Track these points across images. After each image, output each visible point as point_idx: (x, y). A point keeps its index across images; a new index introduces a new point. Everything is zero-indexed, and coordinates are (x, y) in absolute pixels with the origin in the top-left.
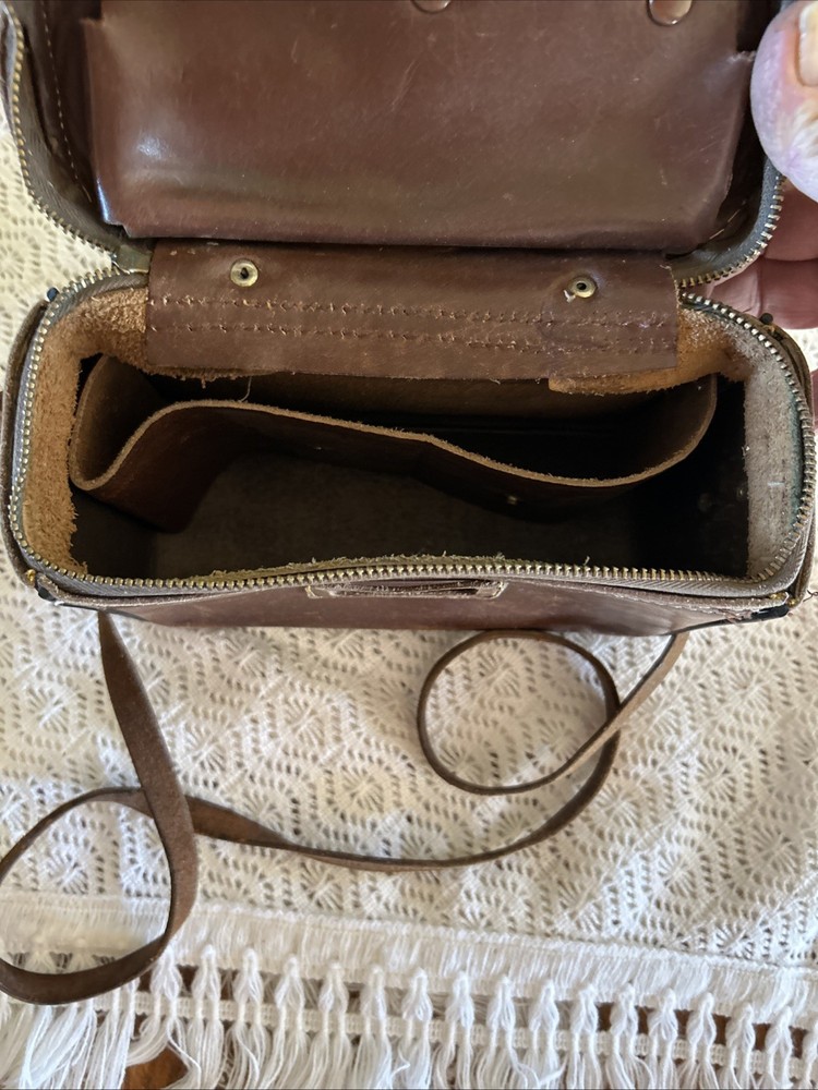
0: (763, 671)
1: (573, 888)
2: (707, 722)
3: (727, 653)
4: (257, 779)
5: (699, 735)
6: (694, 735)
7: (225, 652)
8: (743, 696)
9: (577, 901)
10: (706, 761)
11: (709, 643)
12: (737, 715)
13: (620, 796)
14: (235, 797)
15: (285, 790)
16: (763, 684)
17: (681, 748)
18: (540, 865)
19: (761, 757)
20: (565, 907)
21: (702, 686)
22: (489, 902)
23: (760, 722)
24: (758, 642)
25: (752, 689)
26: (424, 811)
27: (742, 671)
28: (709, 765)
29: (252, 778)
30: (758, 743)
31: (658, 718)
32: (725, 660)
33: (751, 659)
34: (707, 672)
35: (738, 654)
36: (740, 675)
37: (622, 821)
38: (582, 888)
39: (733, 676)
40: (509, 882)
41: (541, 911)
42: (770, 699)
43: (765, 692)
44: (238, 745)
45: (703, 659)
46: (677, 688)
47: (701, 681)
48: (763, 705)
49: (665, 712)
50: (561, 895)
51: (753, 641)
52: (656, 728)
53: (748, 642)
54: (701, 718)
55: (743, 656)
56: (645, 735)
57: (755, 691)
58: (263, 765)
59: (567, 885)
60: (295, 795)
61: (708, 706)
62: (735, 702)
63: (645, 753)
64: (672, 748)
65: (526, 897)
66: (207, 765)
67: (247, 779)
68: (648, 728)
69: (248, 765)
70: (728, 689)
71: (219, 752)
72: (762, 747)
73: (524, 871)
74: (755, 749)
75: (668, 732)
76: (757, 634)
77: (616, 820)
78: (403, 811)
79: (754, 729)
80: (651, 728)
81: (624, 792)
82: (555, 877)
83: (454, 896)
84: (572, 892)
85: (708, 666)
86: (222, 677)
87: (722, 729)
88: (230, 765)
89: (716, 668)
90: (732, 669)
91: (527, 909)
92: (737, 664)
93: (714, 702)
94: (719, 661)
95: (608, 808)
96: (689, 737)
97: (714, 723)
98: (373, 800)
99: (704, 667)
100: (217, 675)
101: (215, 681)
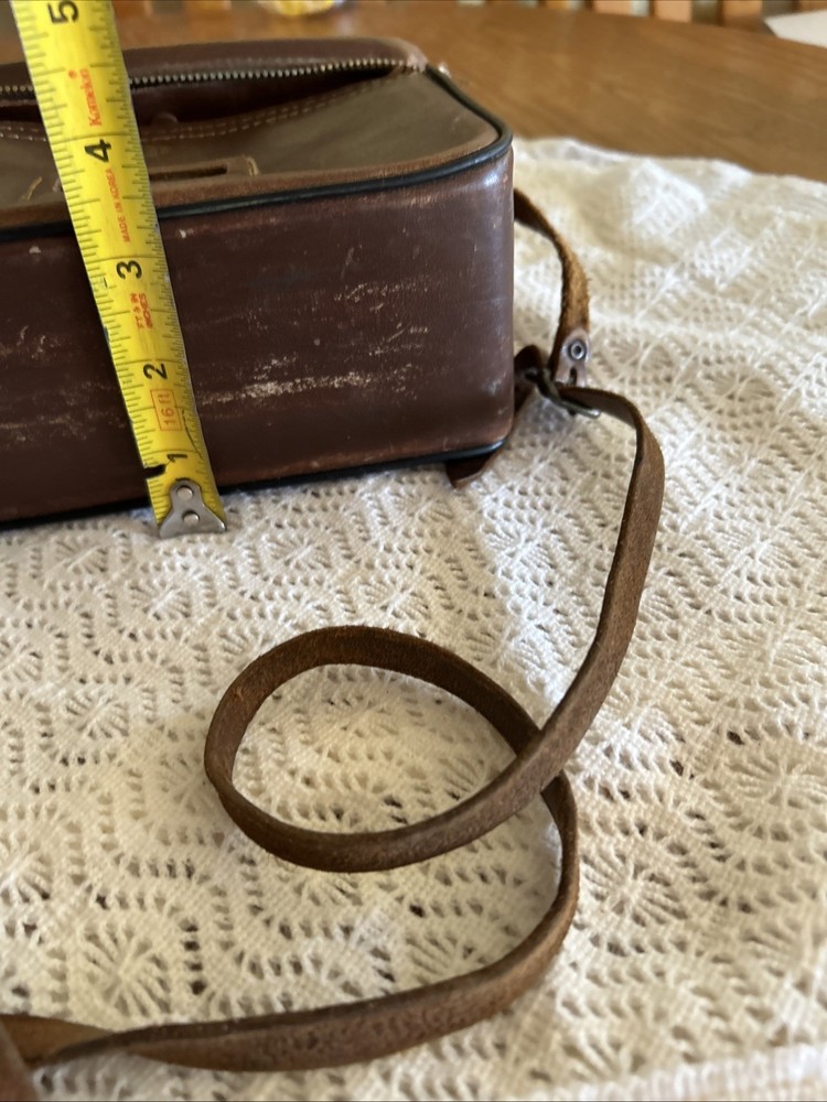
1: (778, 935)
4: (111, 901)
9: (799, 957)
11: (795, 565)
13: (782, 771)
14: (69, 946)
15: (167, 908)
18: (696, 928)
20: (779, 974)
22: (618, 1012)
26: (441, 887)
29: (101, 900)
37: (805, 801)
38: (795, 927)
40: (647, 969)
41: (736, 997)
44: (76, 846)
45: (797, 584)
46: (781, 619)
50: (759, 955)
52: (779, 663)
56: (767, 675)
58: (122, 870)
59: (764, 936)
60: (189, 912)
65: (692, 984)
66: (15, 895)
67: (92, 903)
68: (766, 666)
69: (94, 877)
71: (40, 867)
73: (669, 947)
77: (793, 803)
78: (400, 899)
81: (784, 763)
82: (734, 933)
83: (546, 1019)
84: (780, 943)
86: (54, 755)
88: (60, 885)
91: (703, 1002)
95: (770, 795)
98: (342, 891)
100: (45, 755)
101: (42, 764)
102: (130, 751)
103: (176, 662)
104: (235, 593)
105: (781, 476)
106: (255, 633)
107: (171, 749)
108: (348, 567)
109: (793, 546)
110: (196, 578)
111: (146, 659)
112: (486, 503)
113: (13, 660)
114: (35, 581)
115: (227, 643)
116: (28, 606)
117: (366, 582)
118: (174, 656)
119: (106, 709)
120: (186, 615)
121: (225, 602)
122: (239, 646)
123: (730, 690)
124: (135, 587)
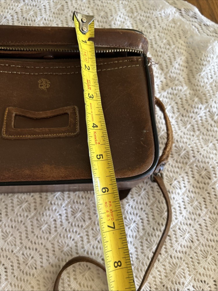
0: (212, 251)
2: (194, 272)
3: (199, 245)
5: (192, 277)
6: (190, 278)
7: (22, 260)
8: (206, 261)
10: (195, 287)
11: (192, 241)
12: (204, 268)
16: (212, 256)
17: (186, 283)
19: (214, 283)
21: (191, 258)
23: (213, 270)
24: (209, 240)
25: (209, 258)
27: (204, 251)
28: (196, 288)
30: (213, 278)
31: (177, 272)
32: (198, 247)
33: (207, 246)
34: (193, 252)
35: (203, 245)
36: (204, 253)
39: (202, 253)
42: (215, 261)
43: (213, 258)
45: (191, 247)
46: (183, 259)
47: (191, 256)
48: (213, 264)
49: (179, 270)
51: (207, 240)
52: (177, 276)
53: (206, 240)
54: (192, 270)
55: (204, 246)
56: (173, 279)
57: (210, 258)
61: (194, 265)
62: (203, 263)
63: (174, 286)
64: (183, 284)
68: (174, 276)
70: (200, 258)
72: (214, 279)
74: (212, 281)
75: (181, 277)
76: (208, 237)
79: (211, 273)
80: (175, 276)
85: (193, 250)
86: (20, 270)
87: (200, 274)
89: (195, 251)
90: (201, 251)
92: (202, 249)
93: (196, 264)
94: (196, 248)
96: (189, 278)
97: (197, 272)
99: (192, 250)
100: (18, 270)
101: (18, 272)
102: (37, 274)
103: (47, 247)
104: (61, 228)
105: (201, 210)
106: (65, 243)
107: (46, 275)
108: (89, 222)
109: (194, 235)
110: (52, 220)
111: (40, 245)
112: (127, 207)
113: (9, 238)
114: (13, 212)
115: (59, 244)
116: (11, 220)
117: (92, 229)
118: (47, 245)
119: (31, 261)
120: (50, 233)
121: (59, 230)
122: (62, 245)
123: (165, 281)
124: (37, 220)
